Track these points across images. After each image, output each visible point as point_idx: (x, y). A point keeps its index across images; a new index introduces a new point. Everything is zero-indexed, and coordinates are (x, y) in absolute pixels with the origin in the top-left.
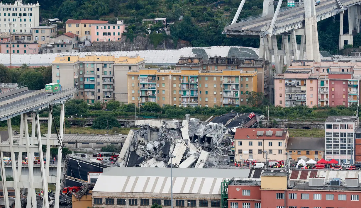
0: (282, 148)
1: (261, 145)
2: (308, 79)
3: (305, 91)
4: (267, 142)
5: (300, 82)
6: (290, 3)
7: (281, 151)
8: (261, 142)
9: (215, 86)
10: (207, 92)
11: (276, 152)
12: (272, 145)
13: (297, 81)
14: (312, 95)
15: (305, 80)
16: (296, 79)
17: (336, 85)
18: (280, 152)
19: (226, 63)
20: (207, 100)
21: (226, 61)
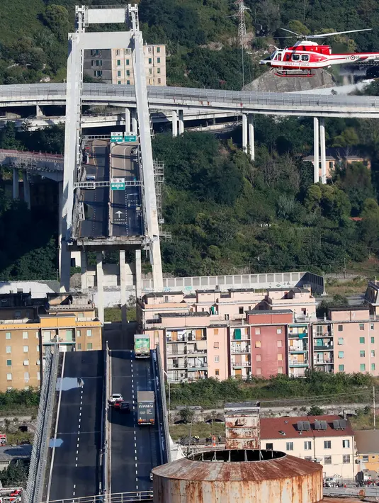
0: (350, 451)
1: (310, 448)
2: (211, 326)
3: (206, 351)
4: (320, 441)
5: (194, 333)
6: (116, 184)
7: (349, 457)
8: (310, 443)
9: (26, 349)
10: (9, 363)
11: (337, 459)
12: (330, 447)
13: (189, 331)
14: (218, 359)
15: (205, 330)
16: (187, 328)
17: (264, 336)
18: (346, 460)
19: (12, 304)
20: (9, 377)
21: (13, 300)
